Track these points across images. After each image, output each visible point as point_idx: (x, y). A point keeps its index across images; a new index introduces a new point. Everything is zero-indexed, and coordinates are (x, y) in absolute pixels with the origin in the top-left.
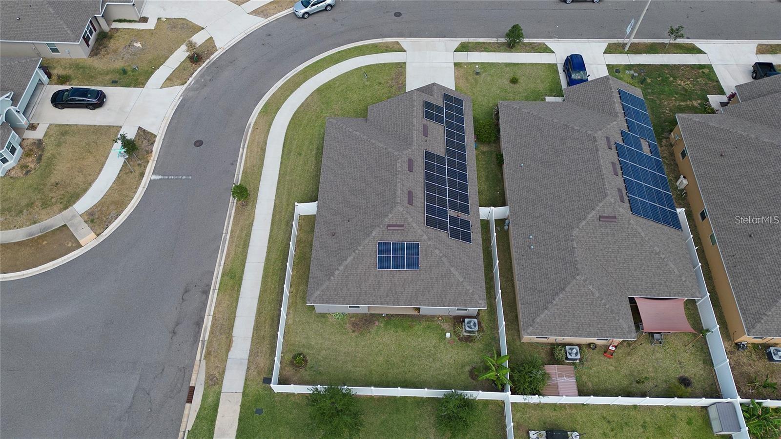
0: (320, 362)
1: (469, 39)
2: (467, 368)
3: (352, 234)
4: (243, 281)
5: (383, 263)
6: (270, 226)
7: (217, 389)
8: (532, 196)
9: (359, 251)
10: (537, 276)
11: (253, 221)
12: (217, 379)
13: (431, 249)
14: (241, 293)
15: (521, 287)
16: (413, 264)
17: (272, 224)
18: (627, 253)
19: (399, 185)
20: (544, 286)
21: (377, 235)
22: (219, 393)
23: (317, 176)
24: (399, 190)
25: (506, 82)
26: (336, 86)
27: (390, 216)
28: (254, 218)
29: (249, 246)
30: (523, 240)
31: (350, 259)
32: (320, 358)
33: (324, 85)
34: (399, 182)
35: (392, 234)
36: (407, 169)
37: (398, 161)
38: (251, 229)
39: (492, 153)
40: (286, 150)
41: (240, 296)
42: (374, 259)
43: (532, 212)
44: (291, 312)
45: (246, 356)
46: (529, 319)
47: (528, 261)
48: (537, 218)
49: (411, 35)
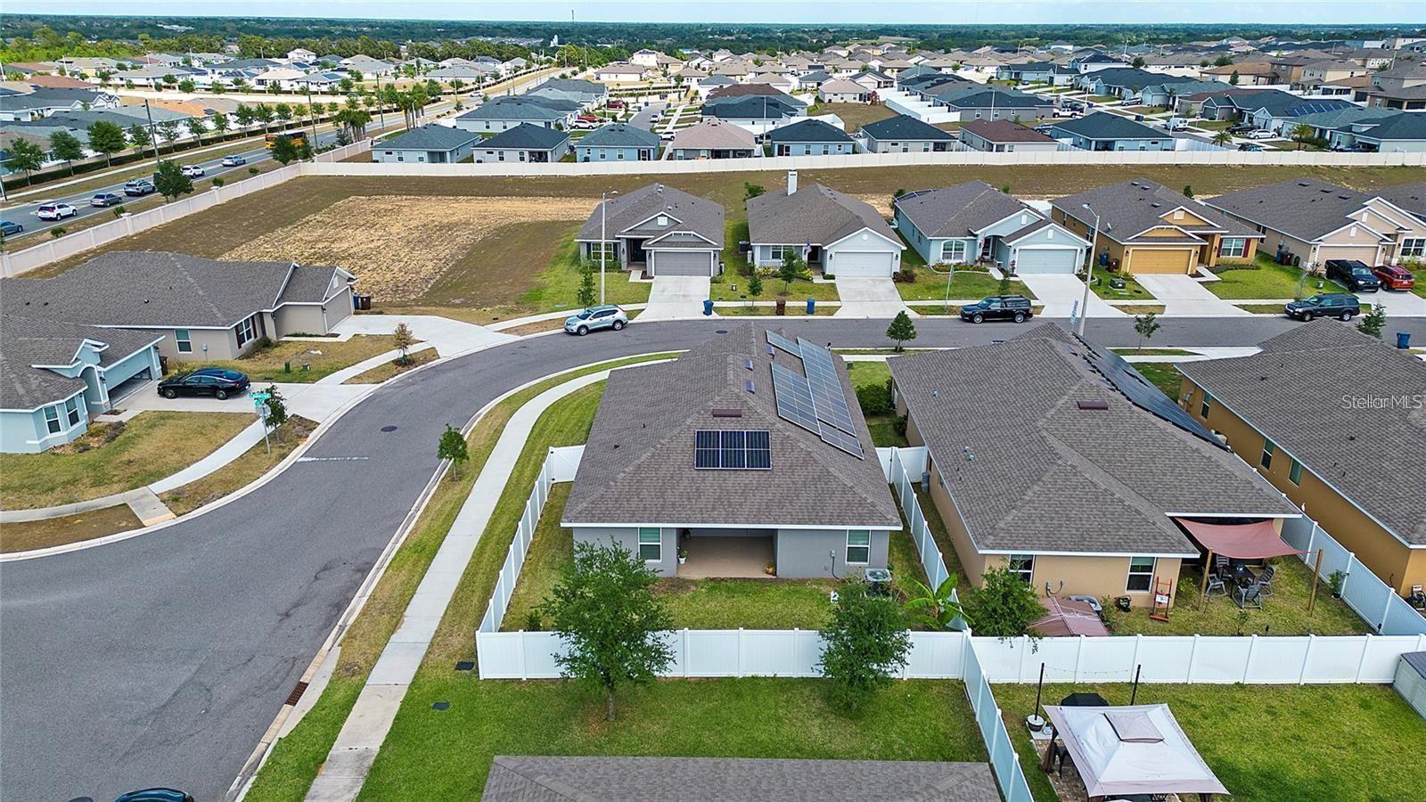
5: (706, 459)
7: (357, 682)
9: (662, 445)
12: (360, 668)
16: (761, 460)
18: (1142, 450)
21: (697, 422)
22: (360, 686)
27: (717, 398)
31: (645, 456)
35: (721, 422)
42: (690, 455)
45: (427, 638)
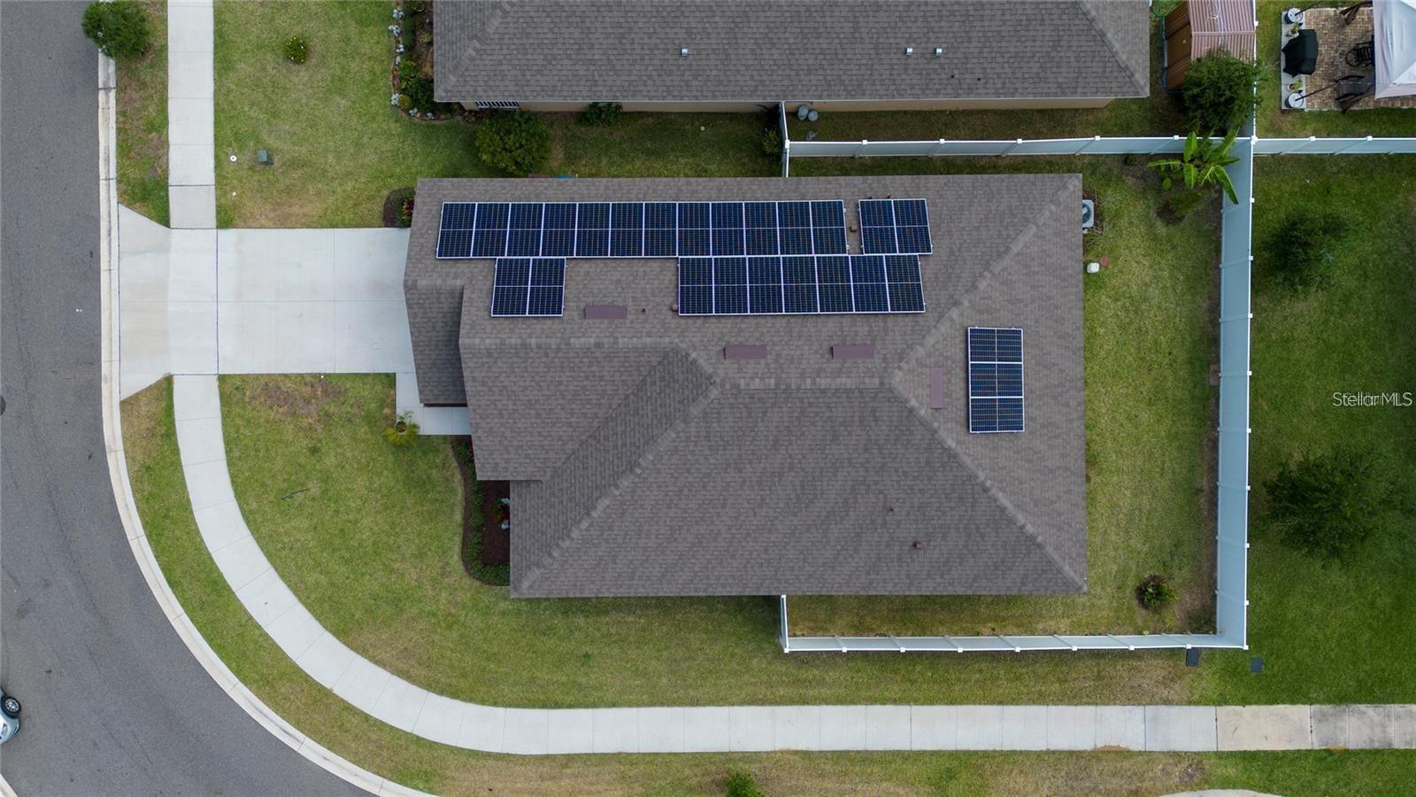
0: (1154, 547)
1: (102, 176)
2: (1161, 229)
3: (933, 500)
4: (960, 748)
5: (1009, 417)
6: (810, 707)
7: (1212, 761)
8: (787, 35)
9: (986, 478)
10: (1015, 47)
11: (796, 752)
12: (1191, 765)
13: (978, 299)
14: (991, 749)
15: (1029, 90)
16: (1009, 343)
17: (804, 701)
19: (823, 382)
20: (1047, 33)
21: (952, 435)
22: (1220, 755)
23: (663, 606)
24: (838, 380)
25: (301, 75)
26: (323, 580)
27: (913, 403)
28: (788, 752)
29: (867, 751)
30: (910, 72)
31: (1004, 500)
32: (1145, 549)
33: (319, 617)
34: (814, 383)
35: (951, 397)
36: (763, 361)
37: (742, 387)
38: (821, 752)
39: (573, 135)
40: (569, 699)
41: (999, 749)
42: (1005, 441)
43: (837, 41)
44: (1040, 626)
45: (1138, 711)
46: (1116, 77)
47: (969, 66)
48: (856, 29)
49: (92, 361)
